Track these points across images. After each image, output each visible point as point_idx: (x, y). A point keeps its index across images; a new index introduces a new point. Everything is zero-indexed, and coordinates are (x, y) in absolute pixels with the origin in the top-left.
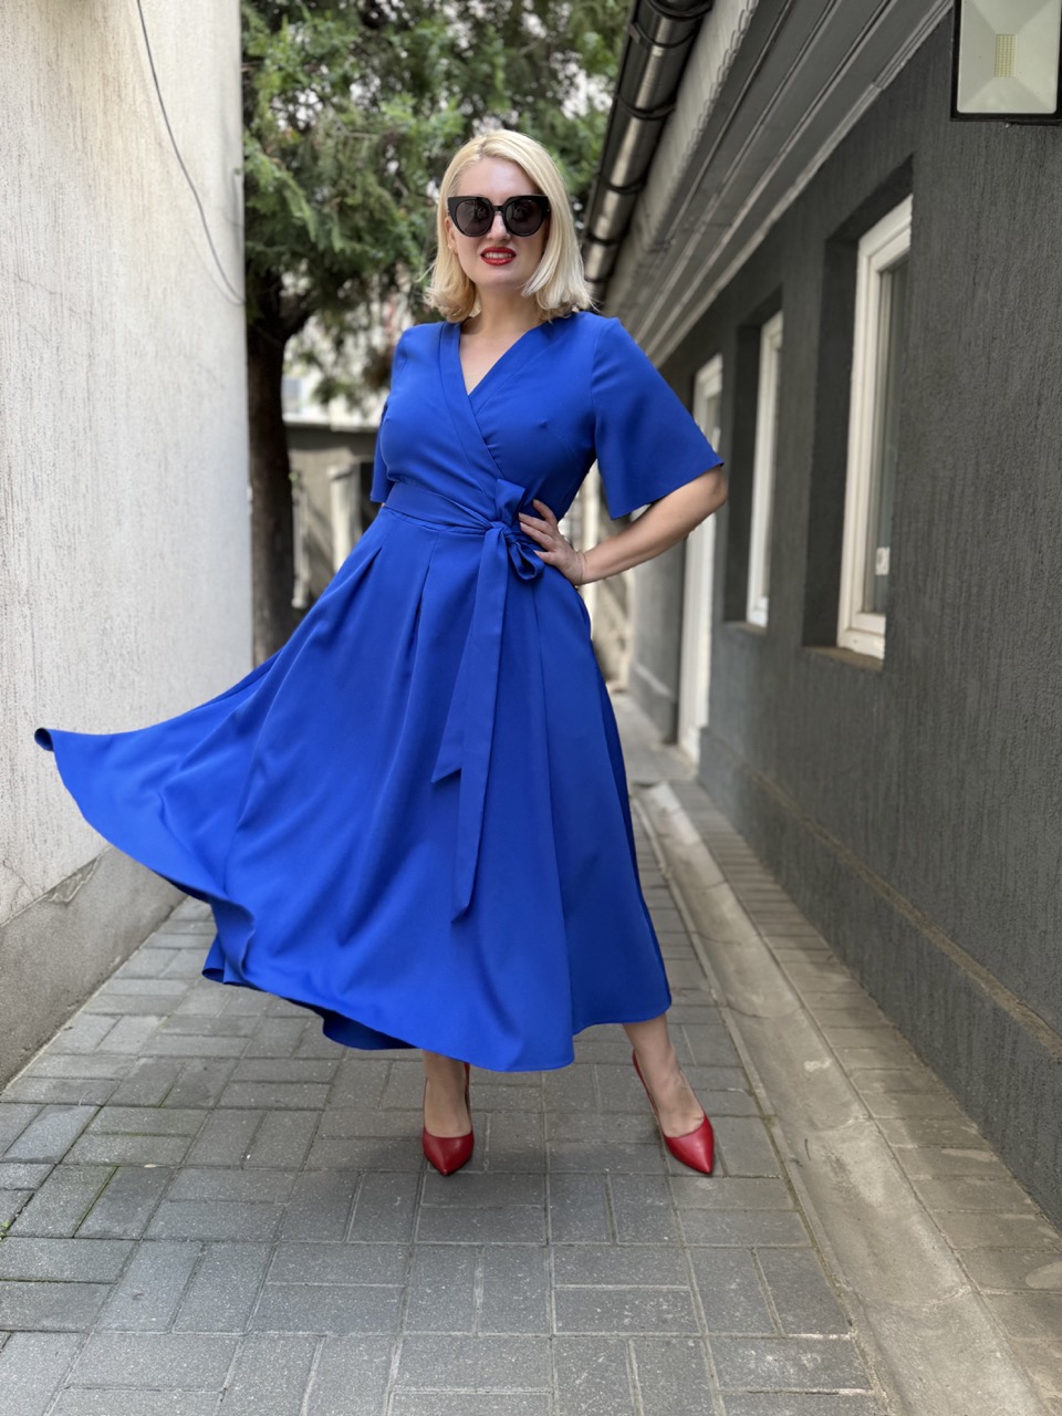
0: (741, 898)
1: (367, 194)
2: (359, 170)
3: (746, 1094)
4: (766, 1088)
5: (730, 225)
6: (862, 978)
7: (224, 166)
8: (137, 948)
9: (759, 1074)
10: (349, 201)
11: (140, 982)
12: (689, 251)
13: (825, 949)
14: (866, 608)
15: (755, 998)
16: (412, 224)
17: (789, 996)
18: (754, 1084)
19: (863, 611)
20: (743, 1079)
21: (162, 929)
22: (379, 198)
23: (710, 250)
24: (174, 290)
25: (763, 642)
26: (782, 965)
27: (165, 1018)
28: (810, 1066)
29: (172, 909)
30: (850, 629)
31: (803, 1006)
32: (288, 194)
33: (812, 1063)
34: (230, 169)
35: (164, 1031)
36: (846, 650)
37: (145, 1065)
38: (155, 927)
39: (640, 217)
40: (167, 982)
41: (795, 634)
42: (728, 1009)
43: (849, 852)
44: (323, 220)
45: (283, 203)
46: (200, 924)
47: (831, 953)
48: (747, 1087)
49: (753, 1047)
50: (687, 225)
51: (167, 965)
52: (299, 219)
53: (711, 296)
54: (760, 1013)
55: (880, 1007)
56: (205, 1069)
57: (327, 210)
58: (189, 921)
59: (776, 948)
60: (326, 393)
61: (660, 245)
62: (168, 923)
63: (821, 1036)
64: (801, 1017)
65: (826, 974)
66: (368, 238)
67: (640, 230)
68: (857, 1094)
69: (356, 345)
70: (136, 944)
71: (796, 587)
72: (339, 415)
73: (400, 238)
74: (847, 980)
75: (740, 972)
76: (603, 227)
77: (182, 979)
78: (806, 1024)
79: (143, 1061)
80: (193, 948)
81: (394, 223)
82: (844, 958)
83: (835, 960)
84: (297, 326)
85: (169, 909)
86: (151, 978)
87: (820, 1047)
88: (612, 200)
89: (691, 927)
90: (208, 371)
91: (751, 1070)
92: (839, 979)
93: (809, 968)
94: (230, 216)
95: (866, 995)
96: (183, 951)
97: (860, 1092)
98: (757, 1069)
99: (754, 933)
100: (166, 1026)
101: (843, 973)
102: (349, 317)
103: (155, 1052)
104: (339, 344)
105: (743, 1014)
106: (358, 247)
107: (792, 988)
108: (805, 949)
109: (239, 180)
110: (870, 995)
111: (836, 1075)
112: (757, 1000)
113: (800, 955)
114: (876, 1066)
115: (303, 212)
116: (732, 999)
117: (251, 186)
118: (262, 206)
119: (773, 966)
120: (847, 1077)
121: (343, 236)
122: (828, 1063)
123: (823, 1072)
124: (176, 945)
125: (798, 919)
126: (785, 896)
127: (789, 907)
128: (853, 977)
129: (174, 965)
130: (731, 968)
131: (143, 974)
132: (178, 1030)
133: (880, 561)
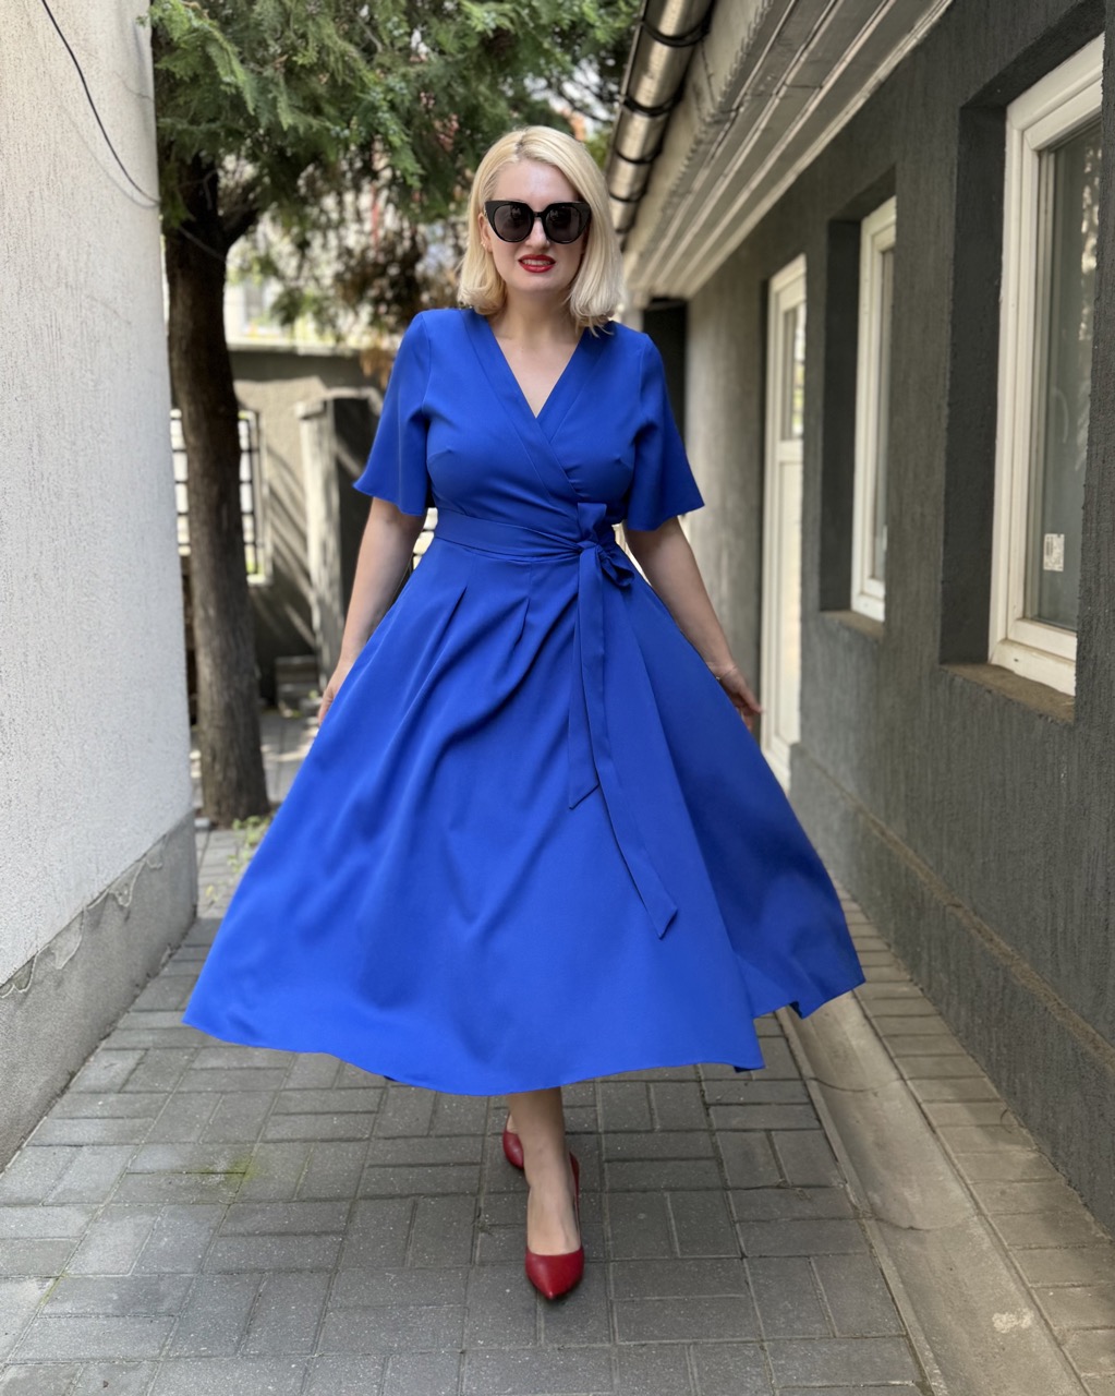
0: (868, 1012)
1: (323, 49)
2: (311, 16)
3: (918, 1391)
4: (945, 1375)
5: (821, 88)
6: (1055, 1154)
7: (120, 14)
8: (19, 1148)
9: (932, 1350)
10: (300, 60)
11: (19, 1212)
12: (763, 122)
13: (997, 1100)
14: (1029, 614)
15: (907, 1194)
16: (390, 90)
17: (957, 1192)
18: (927, 1369)
19: (1024, 617)
20: (909, 1360)
21: (57, 1109)
22: (343, 54)
23: (791, 120)
24: (46, 193)
25: (880, 646)
26: (938, 1131)
27: (51, 1282)
28: (1003, 1322)
29: (72, 1075)
30: (1006, 640)
31: (980, 1213)
32: (213, 51)
33: (1004, 1317)
34: (130, 19)
35: (48, 1310)
36: (1001, 670)
37: (13, 1382)
38: (46, 1106)
39: (699, 77)
40: (57, 1210)
41: (928, 644)
42: (872, 1222)
43: (1026, 966)
44: (264, 87)
45: (208, 62)
46: (112, 1098)
47: (1003, 1106)
48: (916, 1374)
49: (917, 1295)
50: (762, 88)
51: (60, 1178)
52: (229, 84)
53: (790, 179)
54: (919, 1223)
55: (1085, 1205)
56: (106, 1385)
57: (268, 72)
58: (96, 1092)
59: (925, 1101)
60: (288, 310)
61: (725, 113)
62: (67, 1097)
63: (1011, 1266)
64: (978, 1231)
65: (1003, 1146)
66: (330, 110)
67: (698, 95)
68: (1079, 1379)
69: (324, 246)
70: (17, 1144)
71: (928, 582)
72: (306, 337)
73: (374, 108)
74: (1032, 1156)
75: (881, 1146)
76: (647, 92)
77: (80, 1202)
78: (986, 1244)
79: (12, 1373)
80: (100, 1144)
81: (364, 88)
82: (1025, 1118)
83: (1011, 1118)
84: (245, 223)
85: (69, 1077)
86: (34, 1203)
87: (1012, 1287)
88: (660, 55)
89: (807, 1070)
90: (106, 305)
91: (919, 1340)
92: (1021, 1155)
93: (978, 1137)
94: (133, 85)
95: (1063, 1181)
96: (85, 1149)
97: (1083, 1375)
98: (928, 1339)
99: (894, 1075)
100: (51, 1298)
101: (1026, 1143)
102: (313, 211)
103: (31, 1355)
104: (303, 246)
105: (897, 1227)
106: (315, 123)
107: (960, 1177)
108: (966, 1100)
109: (146, 33)
110: (1069, 1183)
111: (1042, 1344)
112: (912, 1196)
113: (961, 1112)
114: (1098, 1322)
115: (236, 74)
116: (876, 1199)
117: (161, 42)
118: (180, 69)
119: (928, 1135)
120: (1059, 1345)
121: (293, 107)
122: (1028, 1320)
123: (1022, 1334)
124: (76, 1139)
125: (951, 1046)
126: (929, 1008)
127: (936, 1025)
128: (1040, 1150)
129: (72, 1180)
130: (868, 1138)
131: (24, 1196)
132: (68, 1307)
133: (1050, 552)
